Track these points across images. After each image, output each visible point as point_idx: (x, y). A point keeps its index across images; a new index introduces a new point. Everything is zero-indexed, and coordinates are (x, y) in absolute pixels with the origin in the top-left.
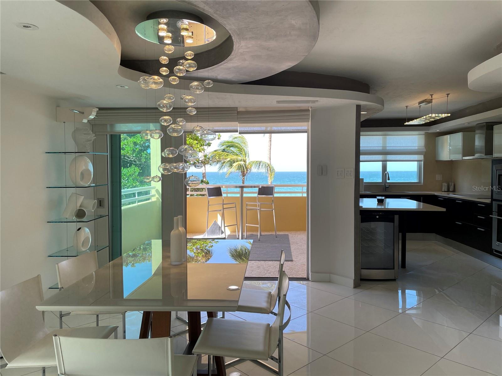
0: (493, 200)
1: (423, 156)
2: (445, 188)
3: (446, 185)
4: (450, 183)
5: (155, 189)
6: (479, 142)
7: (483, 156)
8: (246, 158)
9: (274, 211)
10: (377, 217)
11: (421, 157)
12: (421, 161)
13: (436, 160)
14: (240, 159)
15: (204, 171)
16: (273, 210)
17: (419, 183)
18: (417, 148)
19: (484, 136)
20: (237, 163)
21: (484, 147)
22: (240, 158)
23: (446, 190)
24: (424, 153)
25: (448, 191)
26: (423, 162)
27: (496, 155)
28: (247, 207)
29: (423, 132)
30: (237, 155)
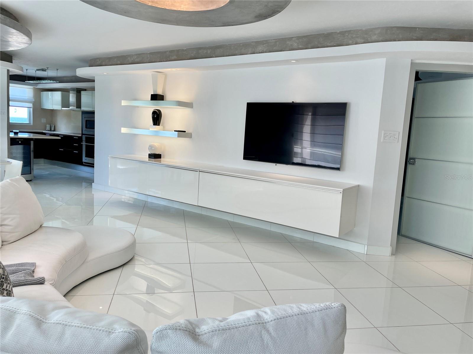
0: (82, 134)
1: (32, 104)
2: (48, 127)
3: (49, 126)
4: (52, 125)
6: (72, 98)
7: (75, 108)
10: (20, 142)
11: (31, 105)
12: (31, 108)
13: (42, 108)
17: (30, 124)
18: (27, 98)
19: (75, 95)
21: (76, 103)
23: (49, 129)
24: (33, 103)
25: (51, 130)
26: (32, 109)
27: (84, 108)
29: (32, 87)
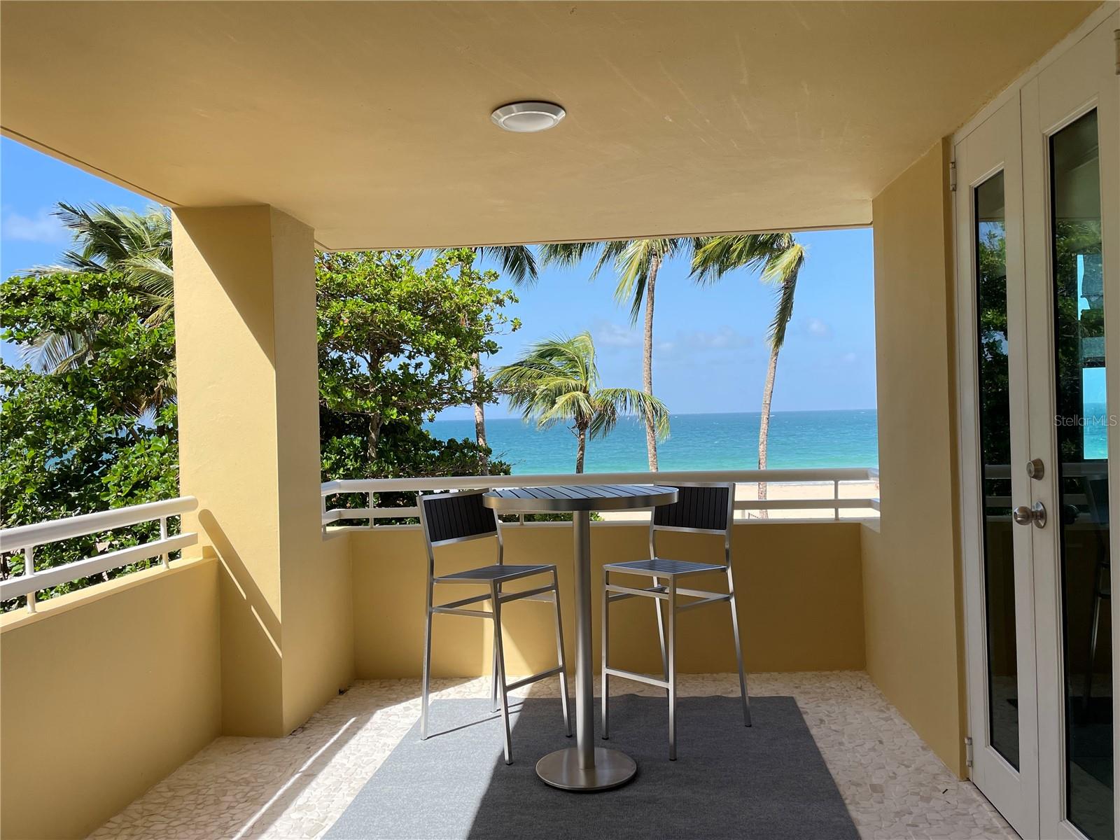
5: (198, 510)
8: (588, 382)
9: (733, 601)
14: (574, 385)
15: (479, 419)
16: (728, 599)
20: (568, 395)
22: (572, 383)
28: (608, 588)
30: (565, 375)
